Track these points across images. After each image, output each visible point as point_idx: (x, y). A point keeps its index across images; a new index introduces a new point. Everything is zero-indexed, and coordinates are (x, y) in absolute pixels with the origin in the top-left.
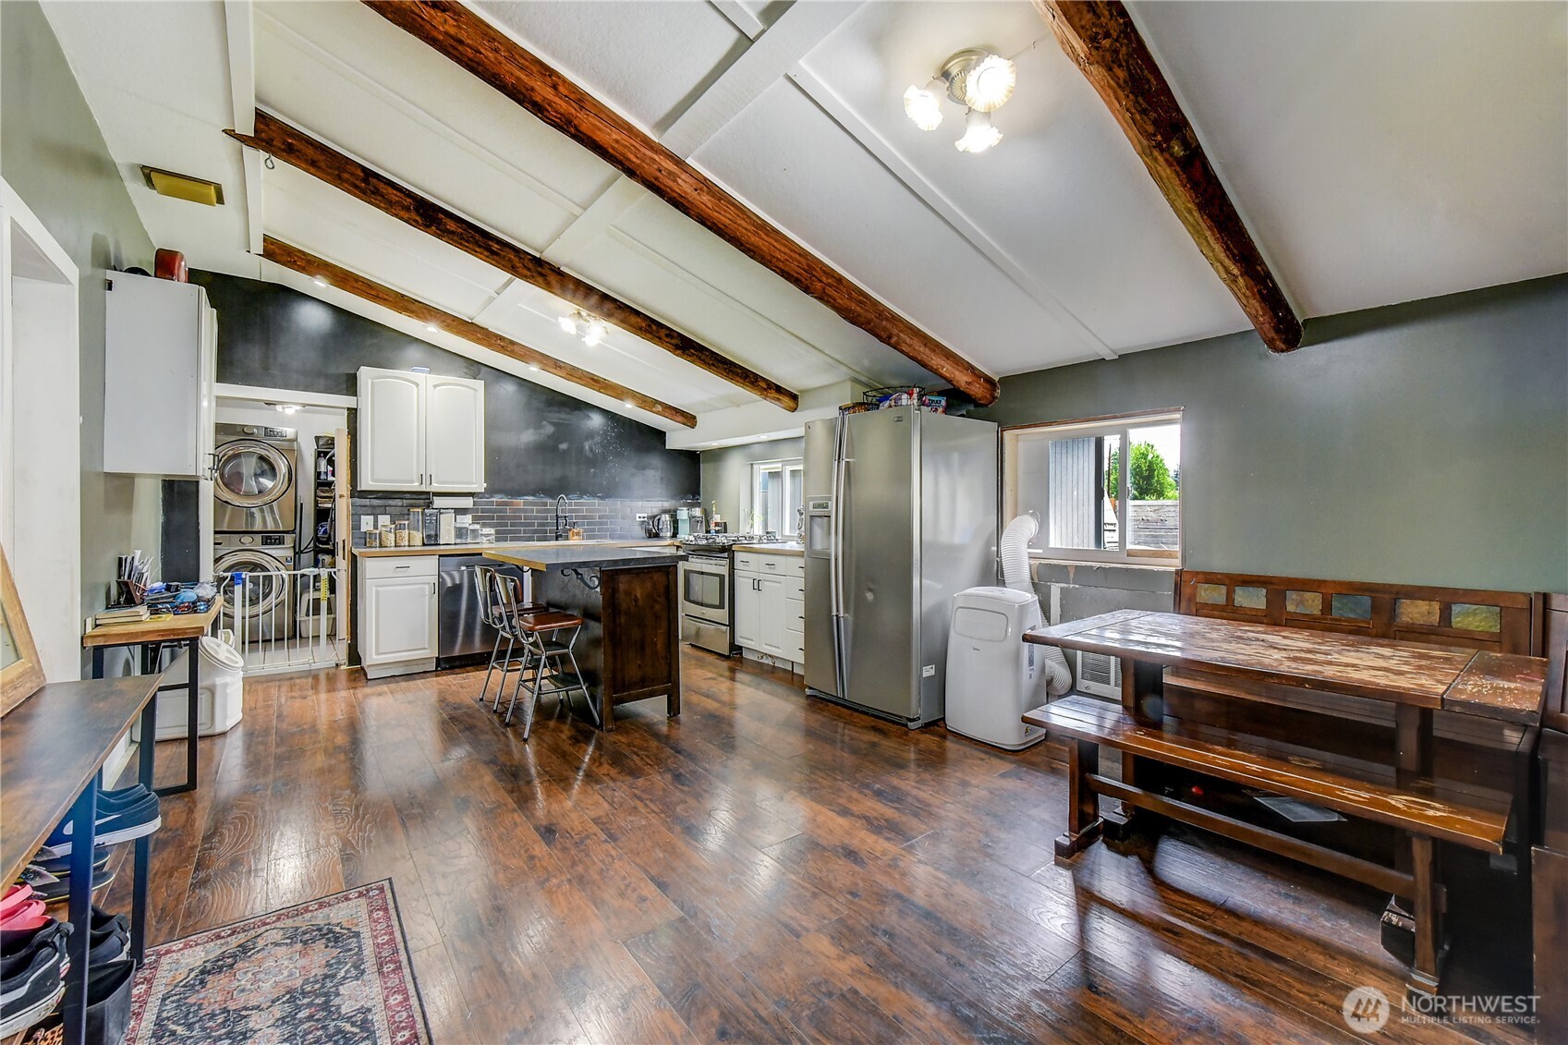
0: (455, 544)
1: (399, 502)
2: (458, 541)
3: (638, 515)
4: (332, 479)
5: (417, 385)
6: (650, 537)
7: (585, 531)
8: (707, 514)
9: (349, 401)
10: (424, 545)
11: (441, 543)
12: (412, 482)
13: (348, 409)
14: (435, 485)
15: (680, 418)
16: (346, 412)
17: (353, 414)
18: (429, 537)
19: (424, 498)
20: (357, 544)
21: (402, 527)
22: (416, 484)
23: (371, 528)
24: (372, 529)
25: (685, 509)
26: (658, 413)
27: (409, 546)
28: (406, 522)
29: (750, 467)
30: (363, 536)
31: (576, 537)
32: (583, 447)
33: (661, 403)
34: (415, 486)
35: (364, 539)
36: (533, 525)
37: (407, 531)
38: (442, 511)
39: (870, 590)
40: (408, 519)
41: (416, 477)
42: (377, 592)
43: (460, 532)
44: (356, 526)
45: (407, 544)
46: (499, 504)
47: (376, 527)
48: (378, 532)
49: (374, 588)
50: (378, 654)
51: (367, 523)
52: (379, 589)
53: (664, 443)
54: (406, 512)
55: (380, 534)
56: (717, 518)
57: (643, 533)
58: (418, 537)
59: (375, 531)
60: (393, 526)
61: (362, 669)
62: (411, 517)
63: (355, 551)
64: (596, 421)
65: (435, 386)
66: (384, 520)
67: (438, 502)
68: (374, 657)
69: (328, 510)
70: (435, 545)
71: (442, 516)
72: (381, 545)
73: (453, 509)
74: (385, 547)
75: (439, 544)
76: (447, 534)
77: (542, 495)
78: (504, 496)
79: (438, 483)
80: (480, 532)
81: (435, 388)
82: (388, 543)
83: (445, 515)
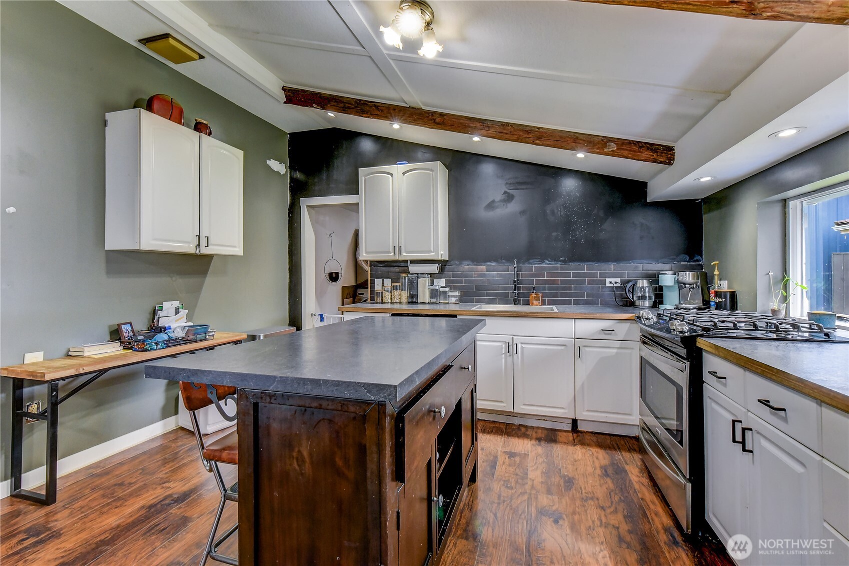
0: (431, 303)
2: (432, 300)
3: (608, 280)
5: (392, 175)
6: (625, 305)
7: (544, 296)
8: (706, 280)
10: (409, 302)
11: (420, 302)
12: (389, 252)
14: (405, 254)
15: (646, 154)
18: (412, 296)
19: (403, 265)
21: (395, 288)
22: (392, 254)
23: (380, 288)
25: (671, 272)
26: (612, 154)
27: (400, 303)
28: (398, 284)
31: (535, 302)
33: (613, 140)
34: (390, 256)
36: (495, 288)
37: (398, 291)
38: (420, 276)
41: (391, 248)
43: (434, 293)
45: (398, 301)
46: (466, 269)
47: (383, 287)
48: (382, 291)
51: (378, 284)
53: (644, 195)
54: (399, 276)
56: (723, 286)
57: (616, 301)
58: (405, 299)
59: (380, 291)
60: (391, 287)
62: (401, 280)
64: (570, 185)
65: (404, 174)
66: (387, 282)
67: (413, 268)
70: (416, 303)
71: (419, 280)
72: (383, 302)
73: (428, 274)
74: (385, 303)
75: (418, 303)
76: (424, 294)
77: (504, 261)
78: (471, 263)
79: (407, 252)
80: (450, 294)
81: (404, 175)
82: (386, 300)
83: (422, 278)
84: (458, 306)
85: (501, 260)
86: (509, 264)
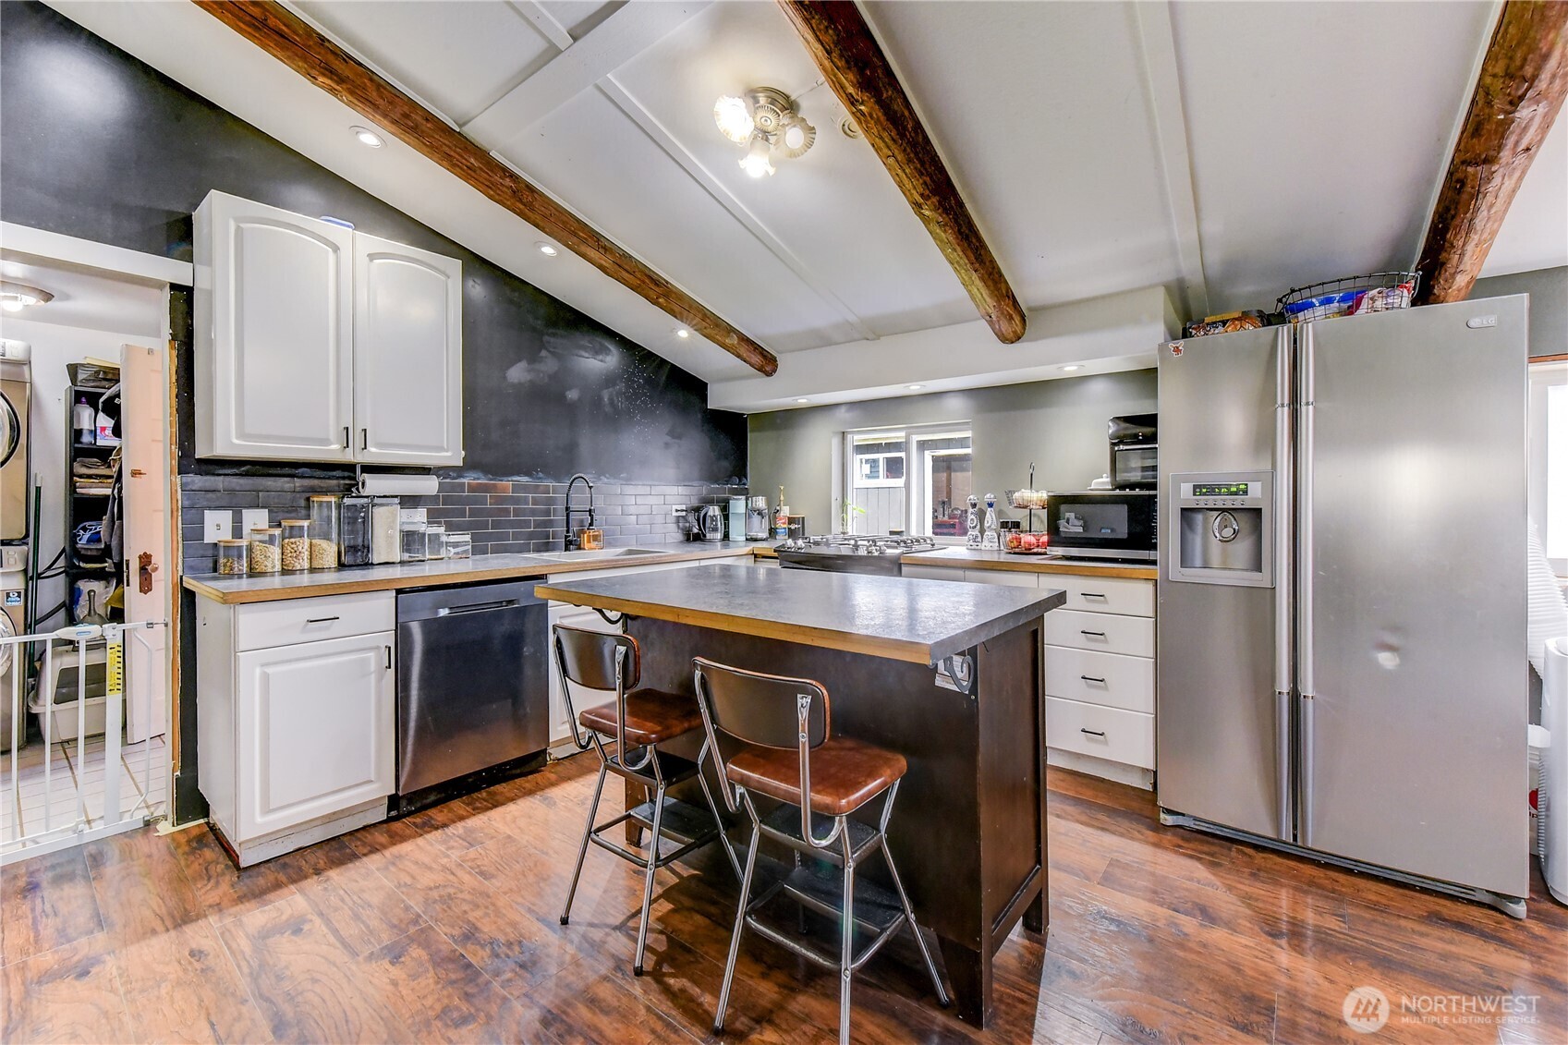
0: (402, 563)
1: (284, 483)
2: (406, 557)
3: (674, 508)
4: (113, 442)
5: (336, 249)
6: (688, 540)
7: (607, 533)
8: (770, 505)
9: (172, 270)
10: (341, 566)
11: (375, 562)
12: (326, 442)
13: (174, 287)
14: (372, 451)
16: (167, 294)
17: (183, 297)
18: (353, 549)
19: (344, 475)
20: (192, 568)
21: (294, 532)
22: (335, 447)
23: (225, 535)
24: (228, 537)
26: (730, 348)
27: (312, 570)
28: (305, 523)
29: (841, 436)
30: (210, 553)
31: (593, 544)
32: (600, 399)
34: (332, 451)
35: (214, 561)
36: (527, 524)
37: (306, 541)
38: (376, 500)
39: (1390, 648)
40: (308, 517)
41: (333, 432)
42: (266, 678)
43: (410, 540)
44: (192, 532)
45: (306, 565)
46: (472, 488)
47: (237, 532)
48: (244, 543)
49: (258, 671)
50: (267, 810)
51: (217, 526)
52: (270, 670)
53: (704, 399)
54: (303, 503)
55: (250, 549)
56: (785, 511)
57: (679, 536)
58: (328, 553)
59: (238, 542)
60: (277, 532)
61: (213, 829)
62: (315, 512)
63: (190, 583)
65: (372, 257)
66: (256, 519)
67: (374, 484)
68: (259, 820)
69: (104, 500)
70: (367, 565)
71: (376, 510)
72: (252, 573)
73: (396, 496)
74: (263, 574)
75: (372, 564)
76: (385, 544)
77: (541, 475)
78: (481, 475)
79: (379, 445)
80: (444, 539)
81: (371, 260)
82: (270, 565)
83: (382, 509)
84: (470, 562)
85: (537, 472)
86: (550, 480)
